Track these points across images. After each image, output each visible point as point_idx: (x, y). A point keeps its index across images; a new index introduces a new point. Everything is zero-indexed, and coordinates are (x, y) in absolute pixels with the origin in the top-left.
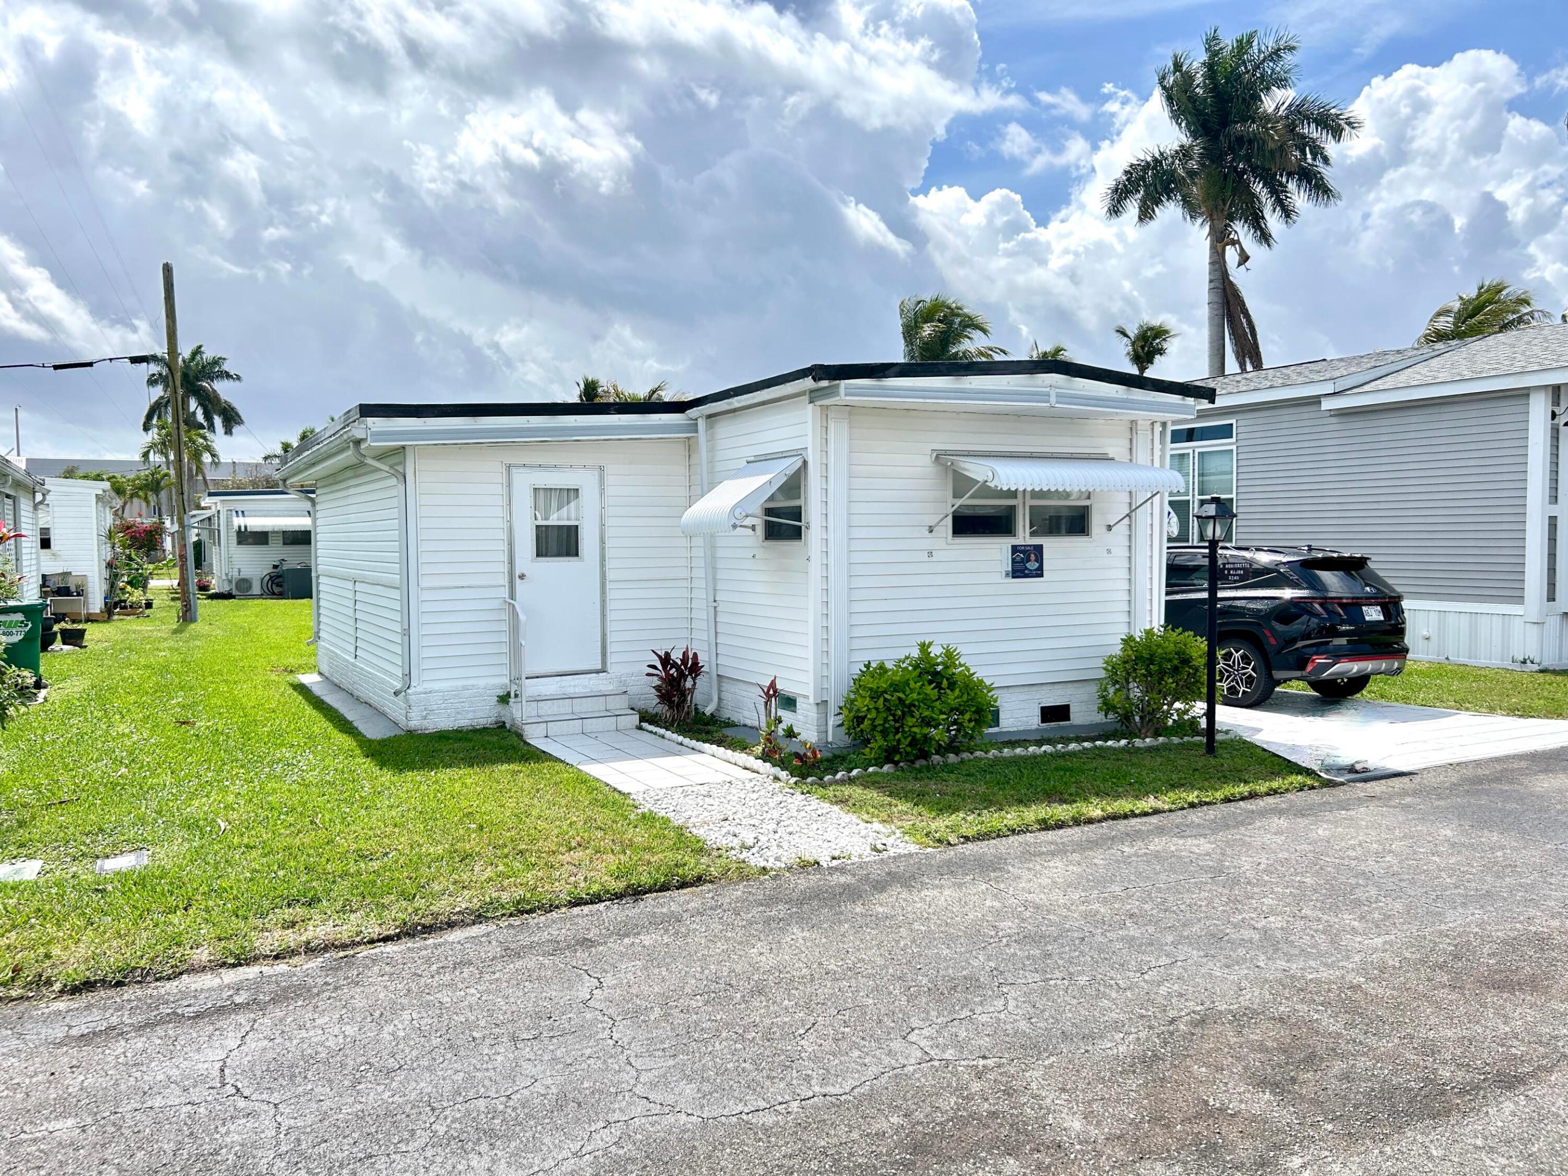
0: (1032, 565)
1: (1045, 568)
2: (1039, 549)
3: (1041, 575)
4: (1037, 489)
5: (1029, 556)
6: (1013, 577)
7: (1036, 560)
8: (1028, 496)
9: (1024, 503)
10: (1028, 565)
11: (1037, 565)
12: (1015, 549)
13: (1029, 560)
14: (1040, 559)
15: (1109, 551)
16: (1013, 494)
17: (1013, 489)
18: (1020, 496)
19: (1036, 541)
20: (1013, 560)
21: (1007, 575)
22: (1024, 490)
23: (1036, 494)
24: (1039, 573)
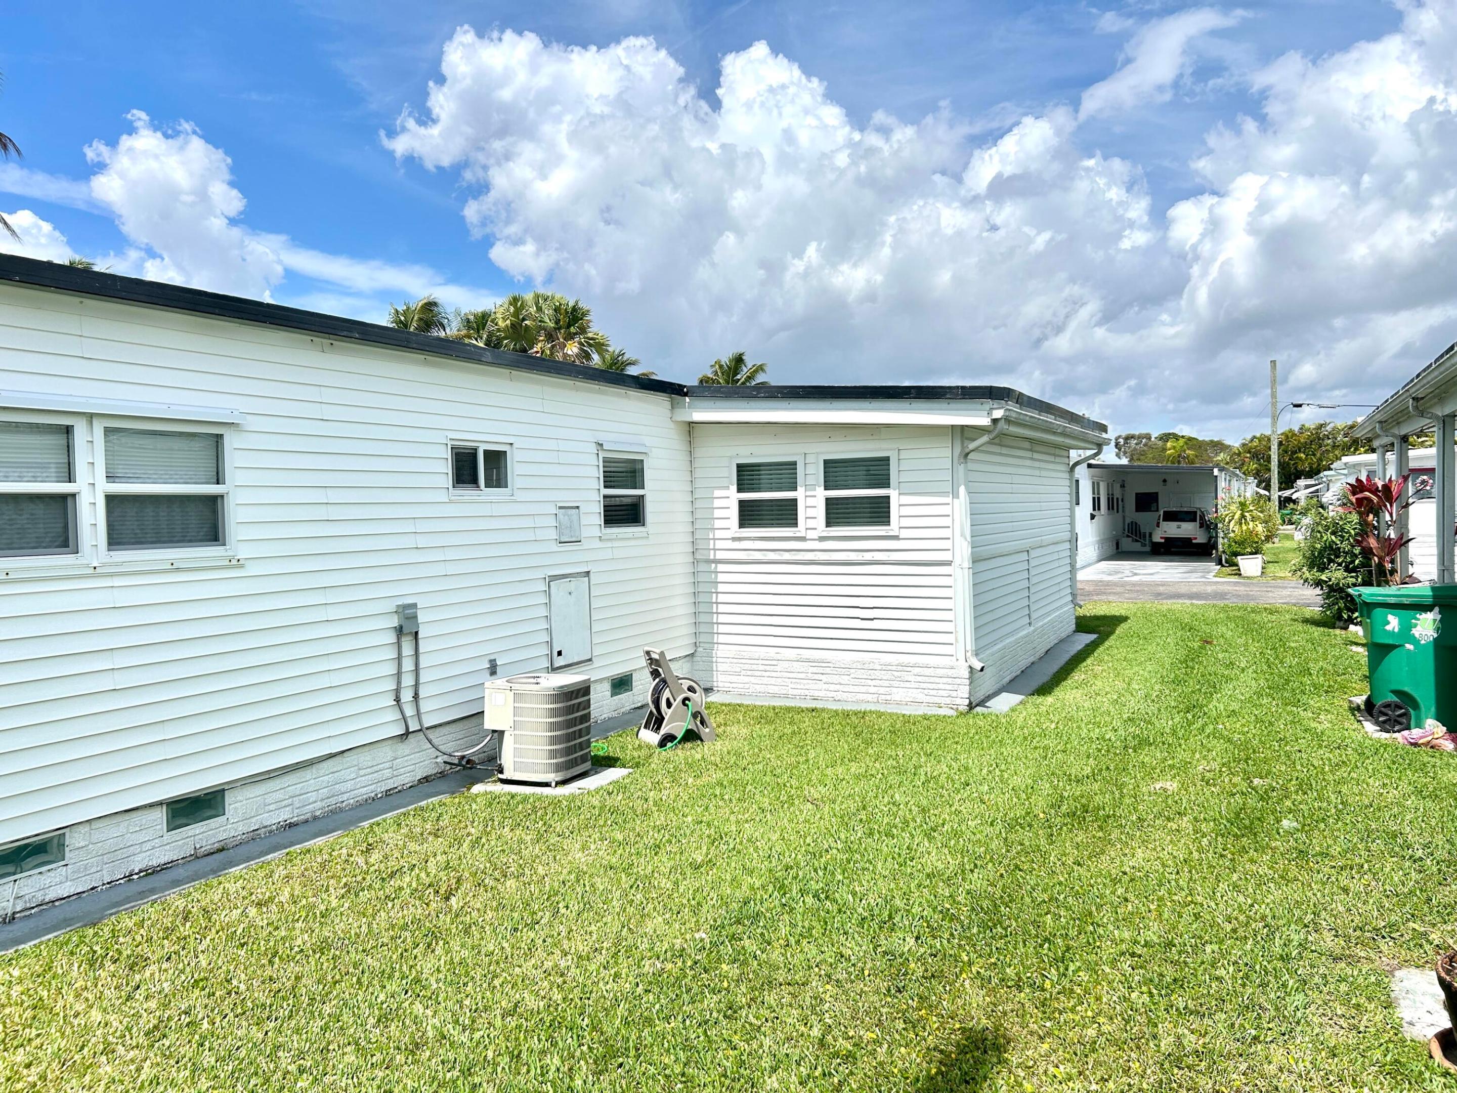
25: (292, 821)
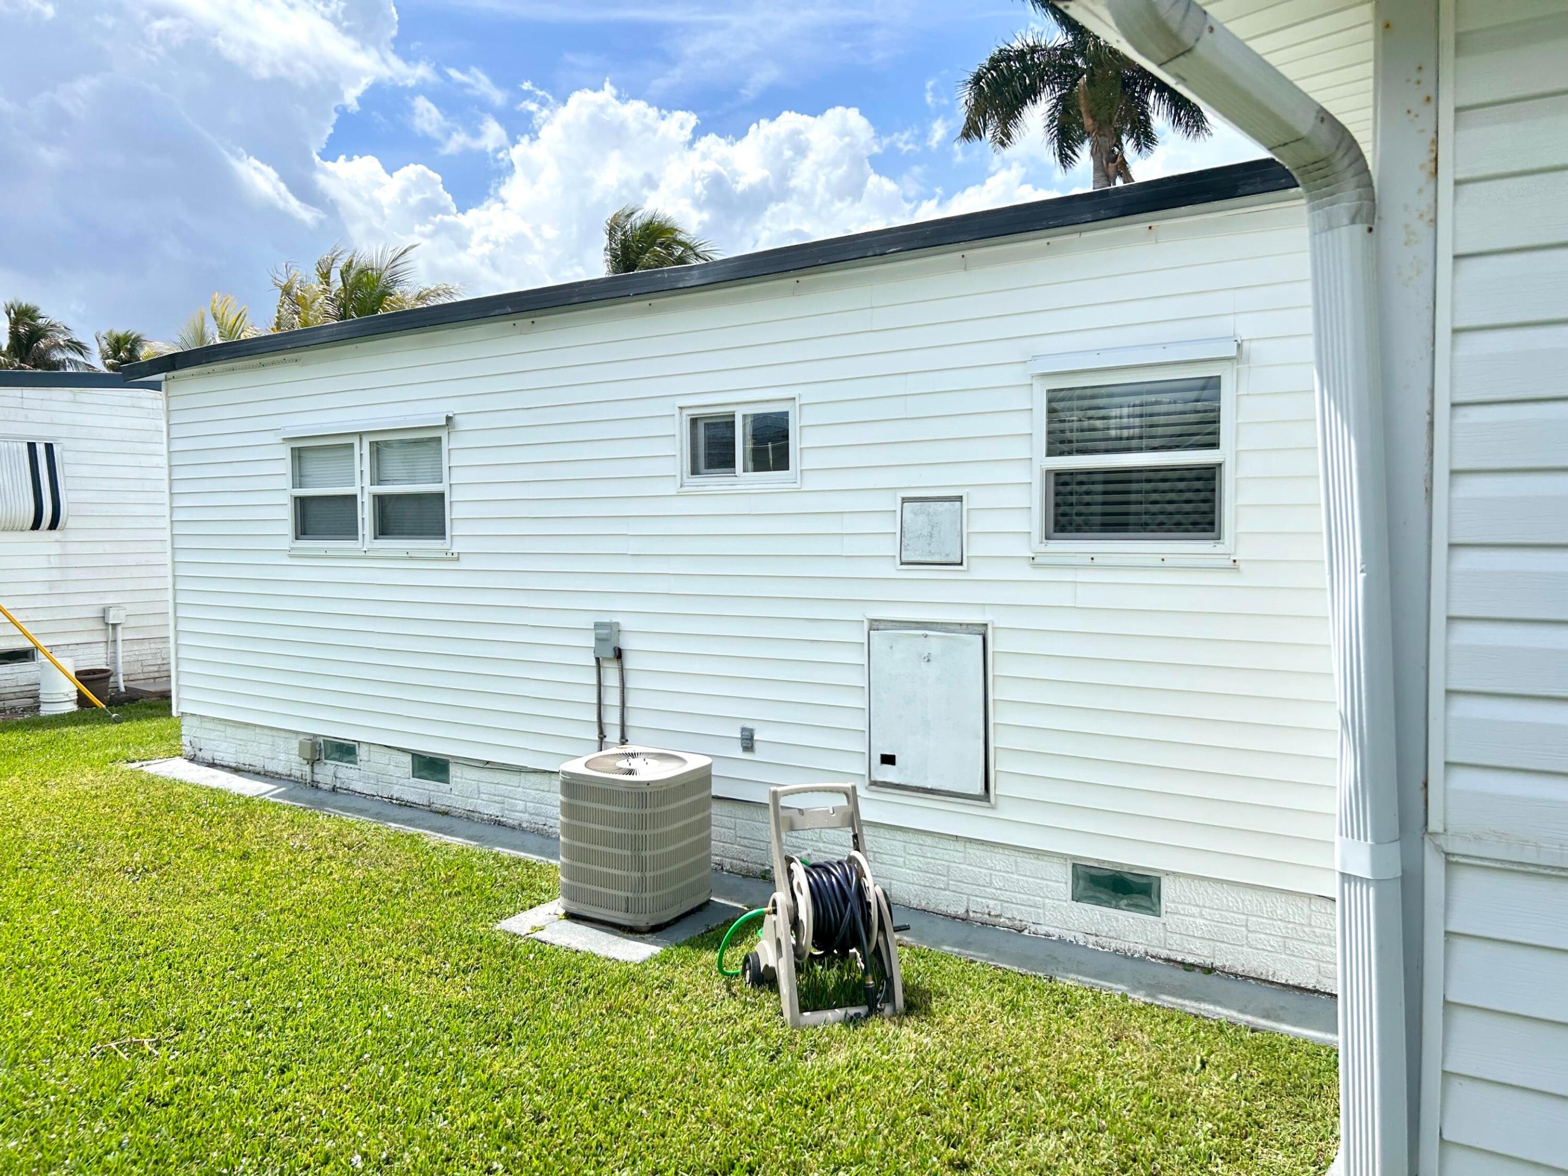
25: (502, 819)
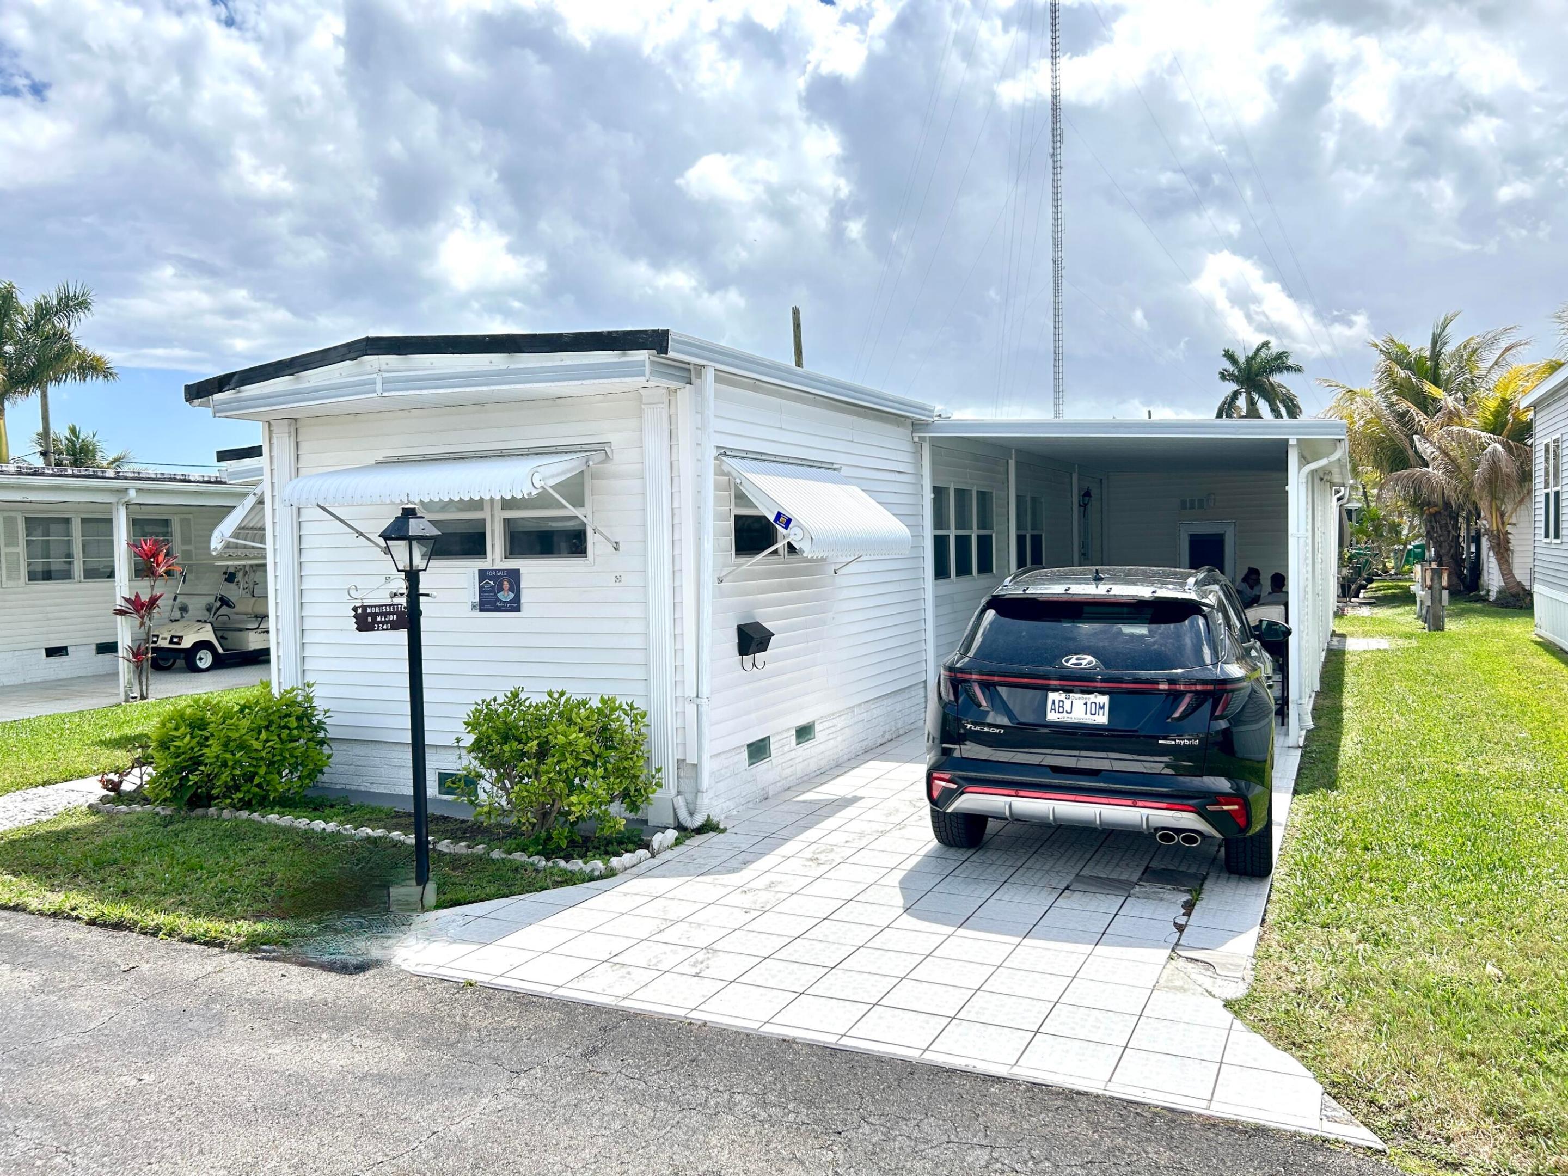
0: (506, 596)
1: (522, 601)
2: (514, 576)
3: (518, 609)
4: (509, 497)
5: (501, 584)
6: (481, 610)
7: (511, 590)
8: (498, 507)
9: (492, 516)
10: (500, 595)
11: (512, 595)
12: (483, 574)
13: (501, 589)
14: (516, 588)
15: (618, 579)
16: (477, 505)
17: (477, 498)
18: (487, 507)
19: (512, 564)
20: (481, 588)
21: (474, 607)
22: (492, 500)
23: (507, 504)
24: (515, 606)
